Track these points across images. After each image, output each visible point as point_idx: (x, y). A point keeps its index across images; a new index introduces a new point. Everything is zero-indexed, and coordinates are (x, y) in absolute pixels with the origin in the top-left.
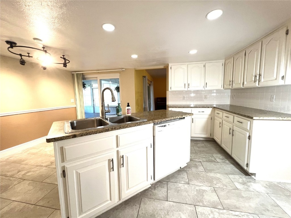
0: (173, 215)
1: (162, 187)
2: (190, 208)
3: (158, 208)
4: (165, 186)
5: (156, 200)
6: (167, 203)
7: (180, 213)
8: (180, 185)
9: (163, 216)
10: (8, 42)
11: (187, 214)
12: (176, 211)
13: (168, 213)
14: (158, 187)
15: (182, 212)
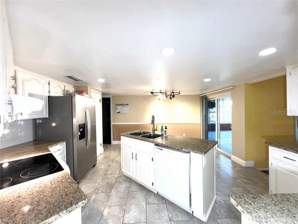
0: (136, 208)
1: (158, 200)
2: (143, 218)
3: (139, 200)
4: (160, 202)
5: (145, 198)
6: (144, 204)
7: (138, 212)
8: (166, 213)
9: (134, 202)
10: (151, 92)
11: (138, 216)
12: (139, 209)
13: (137, 205)
14: (157, 198)
15: (139, 213)
